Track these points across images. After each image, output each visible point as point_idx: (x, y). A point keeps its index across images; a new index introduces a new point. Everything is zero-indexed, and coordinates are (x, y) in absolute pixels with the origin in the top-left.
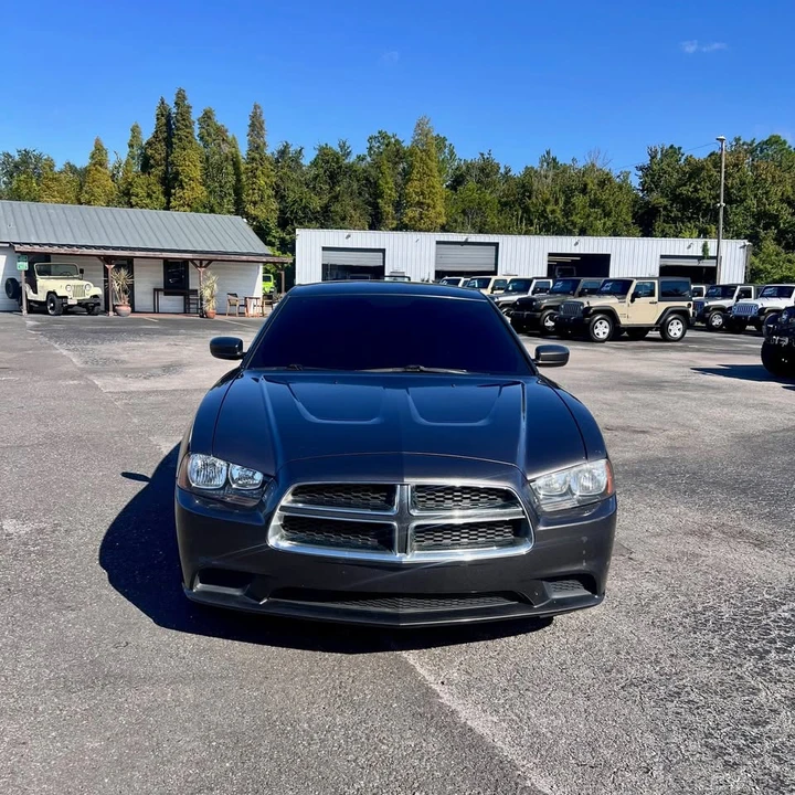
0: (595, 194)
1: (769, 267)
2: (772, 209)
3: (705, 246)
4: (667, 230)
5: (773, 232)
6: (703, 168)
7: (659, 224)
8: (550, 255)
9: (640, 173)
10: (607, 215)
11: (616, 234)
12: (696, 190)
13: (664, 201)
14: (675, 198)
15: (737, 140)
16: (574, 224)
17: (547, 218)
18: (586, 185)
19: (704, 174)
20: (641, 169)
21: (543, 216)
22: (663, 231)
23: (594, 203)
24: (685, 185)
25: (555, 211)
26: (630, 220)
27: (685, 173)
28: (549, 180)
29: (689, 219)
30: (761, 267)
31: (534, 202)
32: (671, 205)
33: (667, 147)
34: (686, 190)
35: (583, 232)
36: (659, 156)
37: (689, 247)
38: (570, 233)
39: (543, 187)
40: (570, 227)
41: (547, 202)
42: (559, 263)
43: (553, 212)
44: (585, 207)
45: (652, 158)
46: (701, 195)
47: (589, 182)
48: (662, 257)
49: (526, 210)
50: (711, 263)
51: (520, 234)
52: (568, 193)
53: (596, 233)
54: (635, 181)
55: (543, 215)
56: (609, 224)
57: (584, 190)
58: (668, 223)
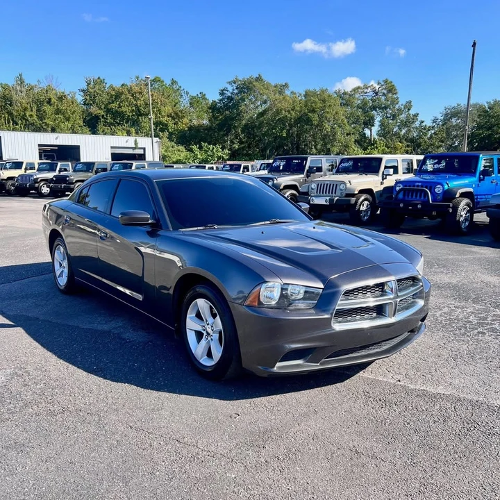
0: (57, 106)
1: (169, 154)
2: (164, 120)
3: (136, 141)
4: (106, 130)
5: (166, 134)
6: (122, 93)
7: (100, 127)
8: (39, 145)
9: (82, 93)
10: (68, 119)
11: (74, 132)
12: (120, 107)
13: (102, 113)
14: (108, 111)
15: (138, 78)
16: (46, 124)
17: (27, 120)
18: (50, 99)
19: (123, 96)
20: (83, 91)
21: (24, 119)
22: (104, 131)
23: (58, 112)
24: (113, 103)
25: (32, 115)
26: (82, 124)
27: (112, 96)
28: (24, 94)
29: (119, 124)
30: (166, 154)
31: (15, 109)
32: (107, 115)
33: (96, 78)
34: (114, 106)
35: (53, 130)
36: (92, 83)
37: (127, 142)
38: (45, 131)
39: (20, 98)
40: (44, 127)
41: (25, 109)
42: (45, 151)
43: (31, 116)
44: (52, 114)
45: (88, 84)
46: (124, 109)
47: (52, 97)
48: (112, 147)
49: (10, 114)
50: (141, 152)
51: (9, 130)
52: (39, 103)
53: (62, 131)
54: (79, 98)
55: (24, 117)
56: (70, 126)
57: (49, 102)
58: (105, 126)
